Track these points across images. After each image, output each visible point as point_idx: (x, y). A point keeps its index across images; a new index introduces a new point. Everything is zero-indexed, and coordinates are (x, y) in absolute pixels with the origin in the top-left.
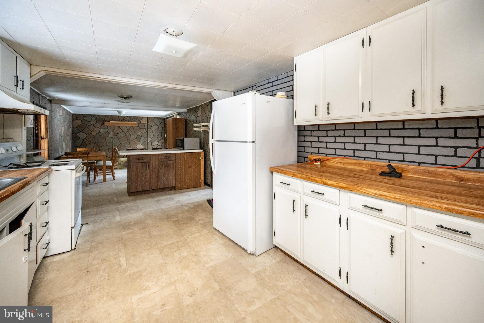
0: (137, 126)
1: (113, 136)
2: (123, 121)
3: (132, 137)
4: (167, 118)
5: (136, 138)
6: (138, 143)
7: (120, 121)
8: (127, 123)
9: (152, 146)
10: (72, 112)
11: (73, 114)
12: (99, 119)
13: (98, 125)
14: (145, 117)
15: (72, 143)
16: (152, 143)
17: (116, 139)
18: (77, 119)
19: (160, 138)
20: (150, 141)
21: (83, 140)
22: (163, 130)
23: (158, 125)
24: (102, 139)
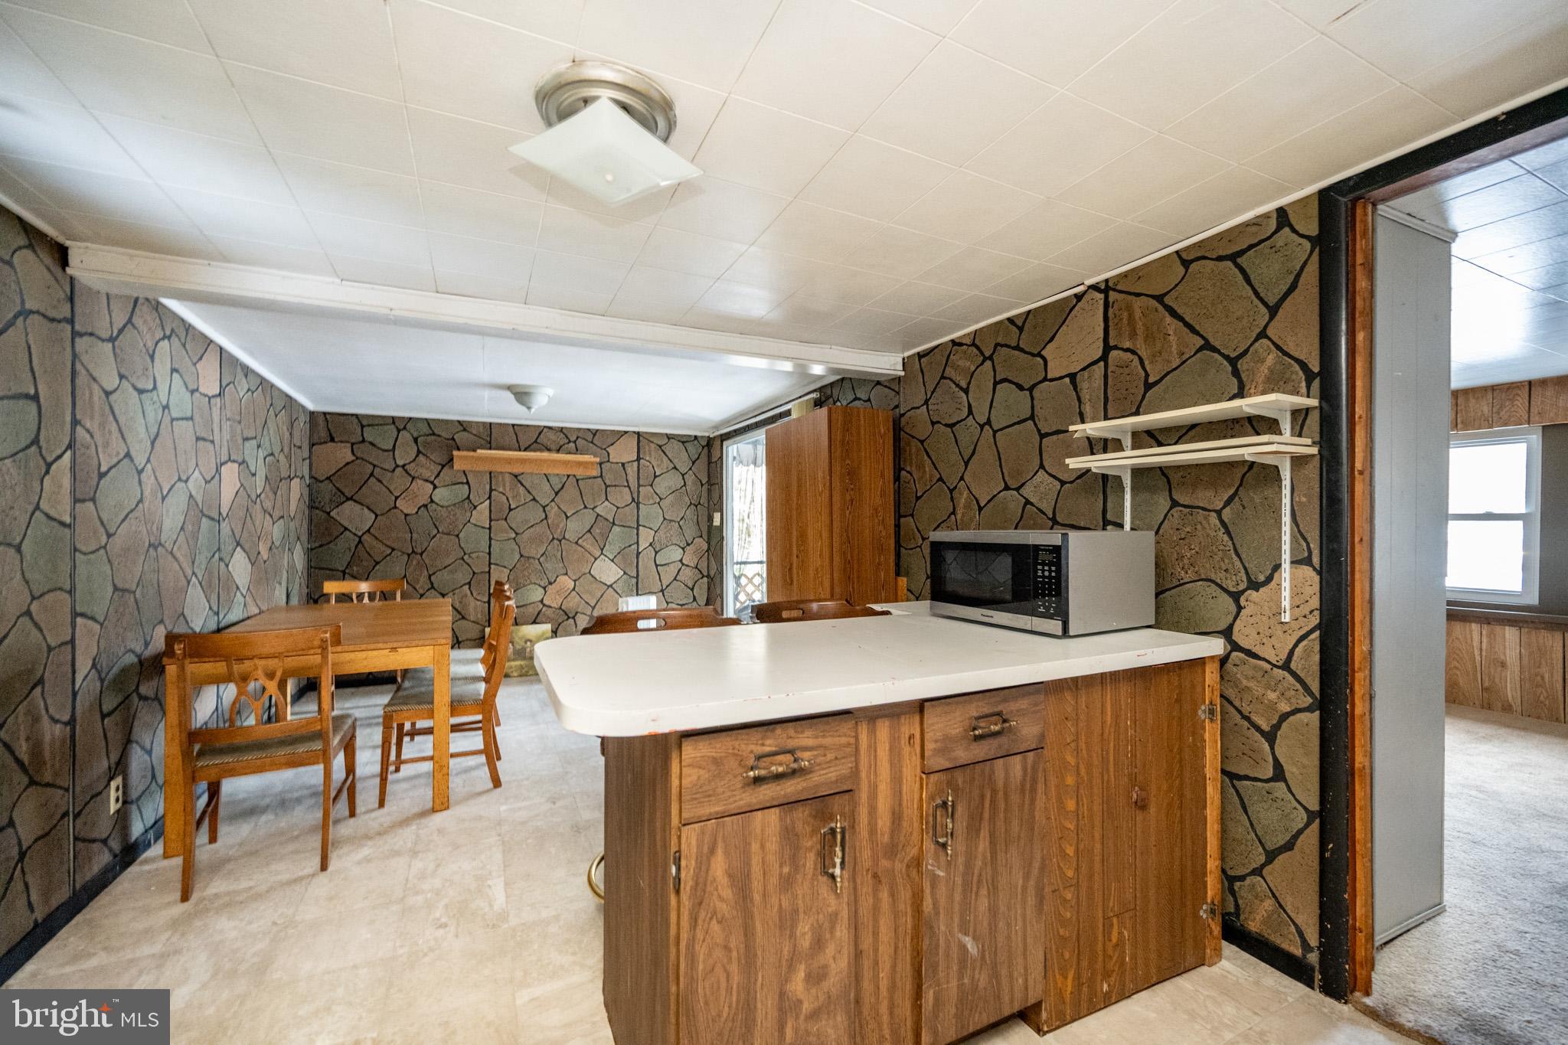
0: (595, 472)
1: (491, 520)
2: (535, 451)
3: (574, 528)
4: (726, 434)
5: (589, 531)
6: (597, 553)
7: (523, 448)
8: (551, 458)
9: (657, 566)
10: (311, 406)
11: (312, 413)
12: (433, 437)
13: (427, 468)
14: (626, 432)
15: (310, 552)
16: (656, 553)
17: (504, 536)
18: (332, 440)
19: (690, 531)
20: (651, 545)
21: (360, 537)
22: (705, 494)
23: (684, 470)
24: (443, 533)
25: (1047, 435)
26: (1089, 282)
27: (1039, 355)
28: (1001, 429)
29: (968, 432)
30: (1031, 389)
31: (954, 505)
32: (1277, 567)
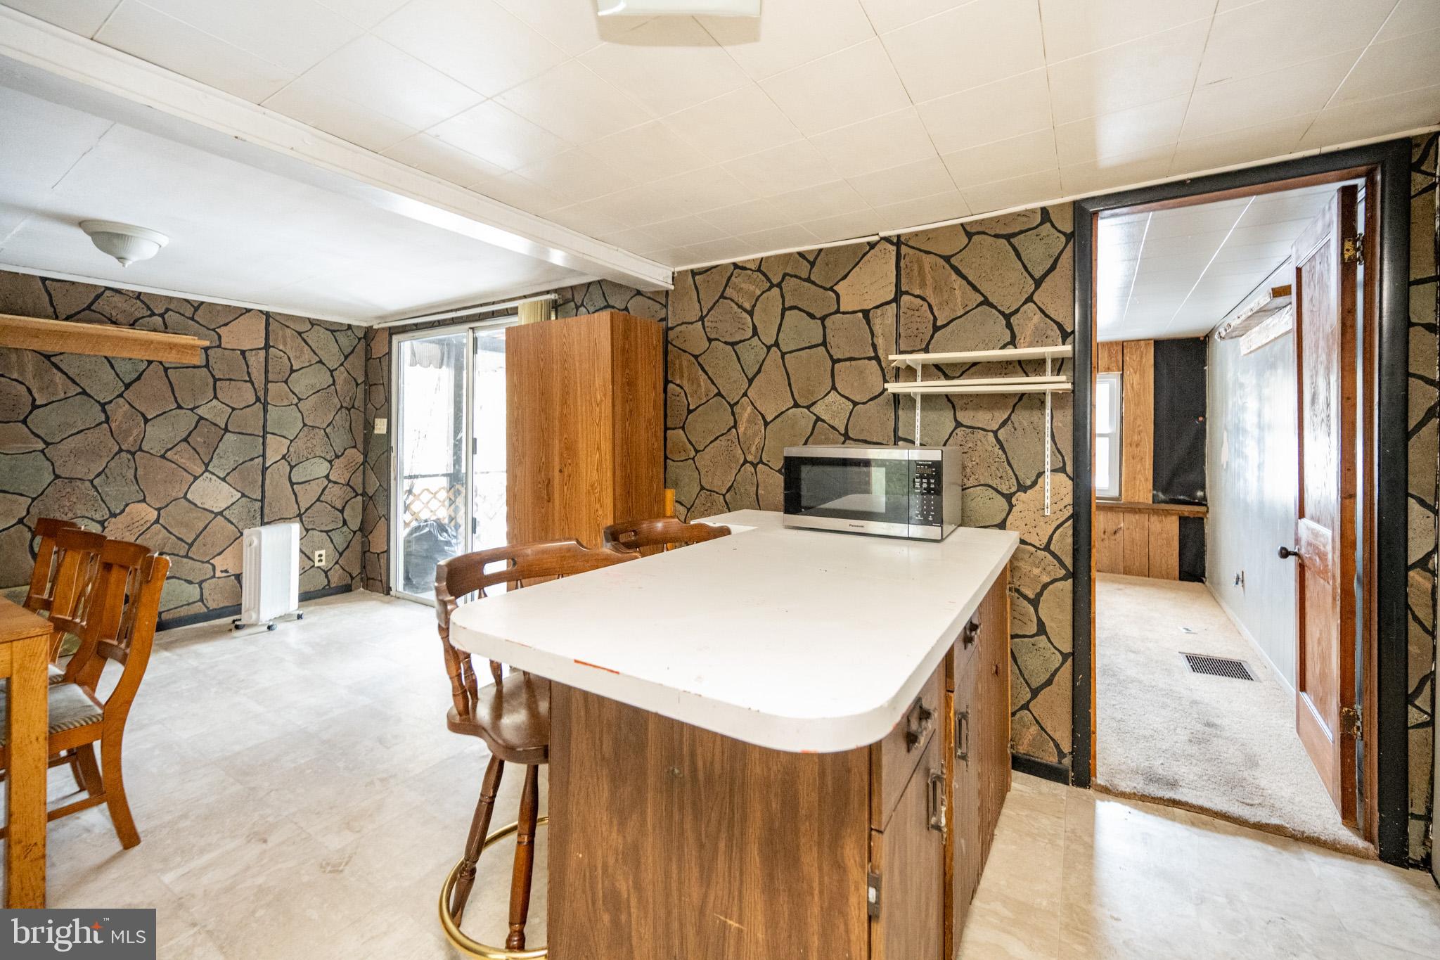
0: (199, 359)
5: (185, 440)
6: (198, 470)
8: (121, 334)
9: (292, 484)
14: (248, 311)
16: (292, 468)
19: (340, 439)
20: (284, 457)
22: (360, 395)
23: (333, 365)
25: (839, 360)
26: (882, 234)
27: (831, 289)
28: (790, 352)
29: (752, 353)
30: (823, 319)
31: (735, 419)
32: (1041, 474)
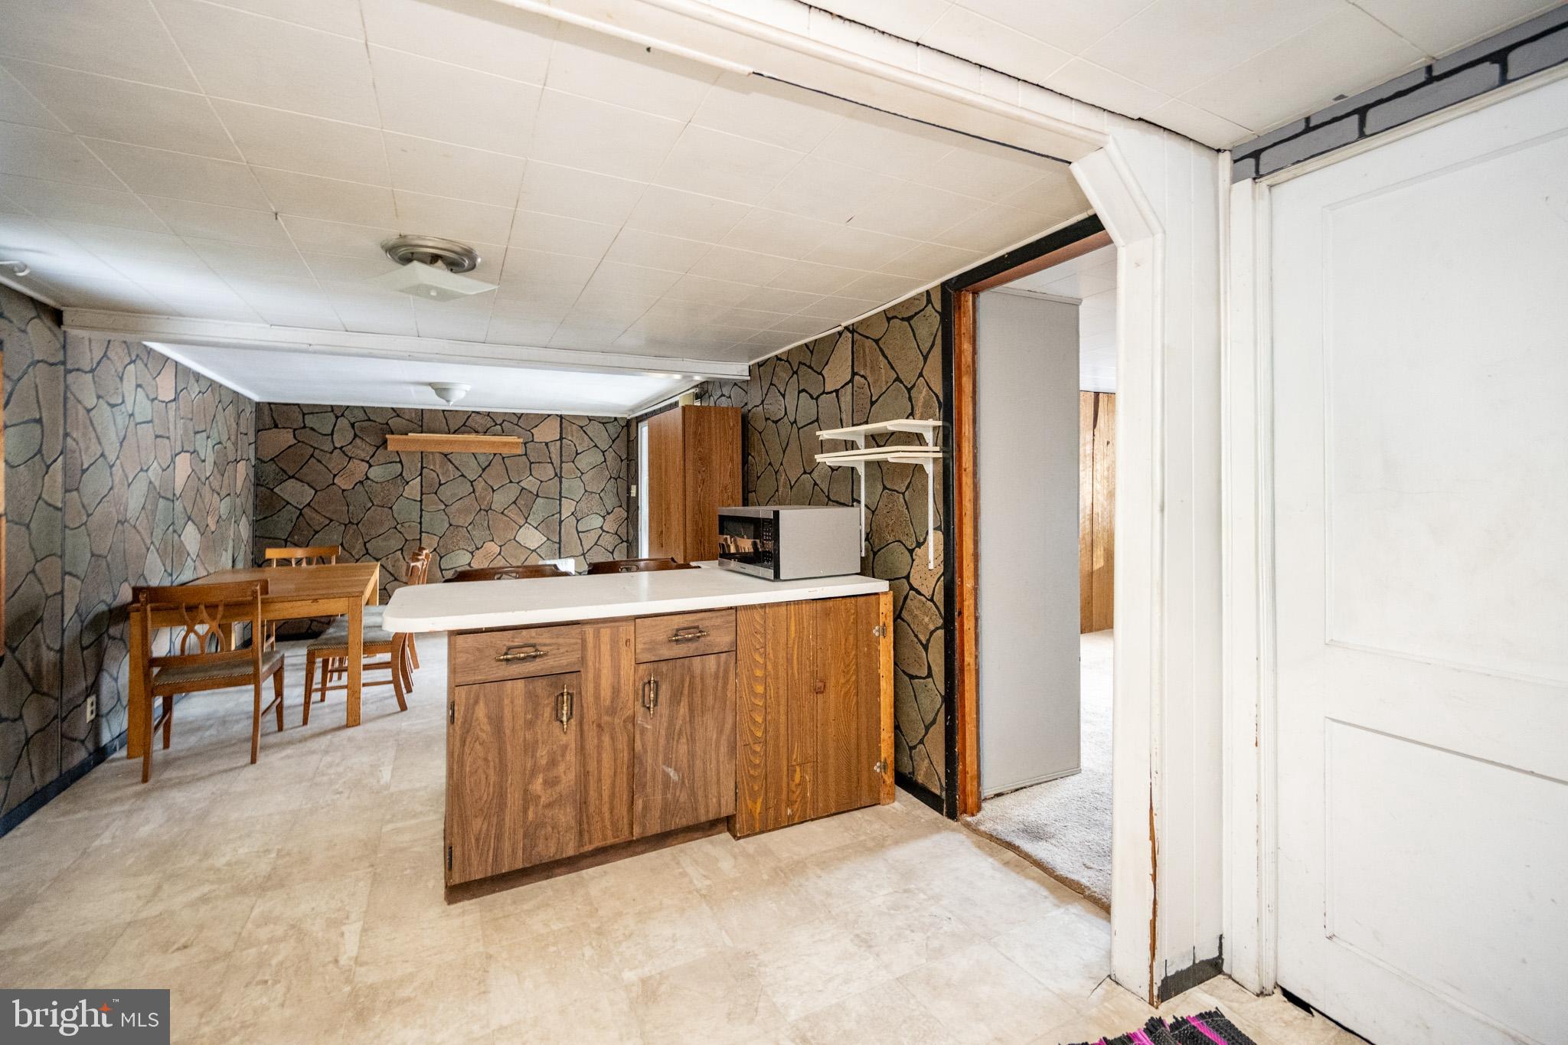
0: (520, 451)
1: (422, 494)
2: (463, 433)
3: (500, 500)
4: (642, 416)
5: (514, 502)
6: (522, 522)
7: (452, 431)
8: (479, 439)
9: (578, 532)
10: (256, 398)
11: (258, 404)
12: (370, 423)
13: (363, 449)
14: (549, 415)
15: (256, 524)
16: (578, 521)
17: (432, 508)
18: (276, 426)
19: (610, 501)
20: (573, 514)
21: (301, 510)
22: (624, 469)
23: (604, 447)
24: (378, 506)
